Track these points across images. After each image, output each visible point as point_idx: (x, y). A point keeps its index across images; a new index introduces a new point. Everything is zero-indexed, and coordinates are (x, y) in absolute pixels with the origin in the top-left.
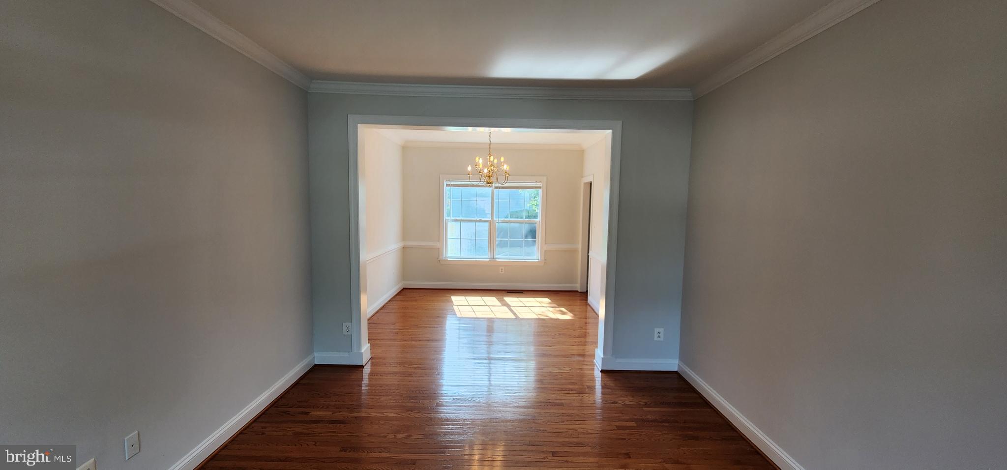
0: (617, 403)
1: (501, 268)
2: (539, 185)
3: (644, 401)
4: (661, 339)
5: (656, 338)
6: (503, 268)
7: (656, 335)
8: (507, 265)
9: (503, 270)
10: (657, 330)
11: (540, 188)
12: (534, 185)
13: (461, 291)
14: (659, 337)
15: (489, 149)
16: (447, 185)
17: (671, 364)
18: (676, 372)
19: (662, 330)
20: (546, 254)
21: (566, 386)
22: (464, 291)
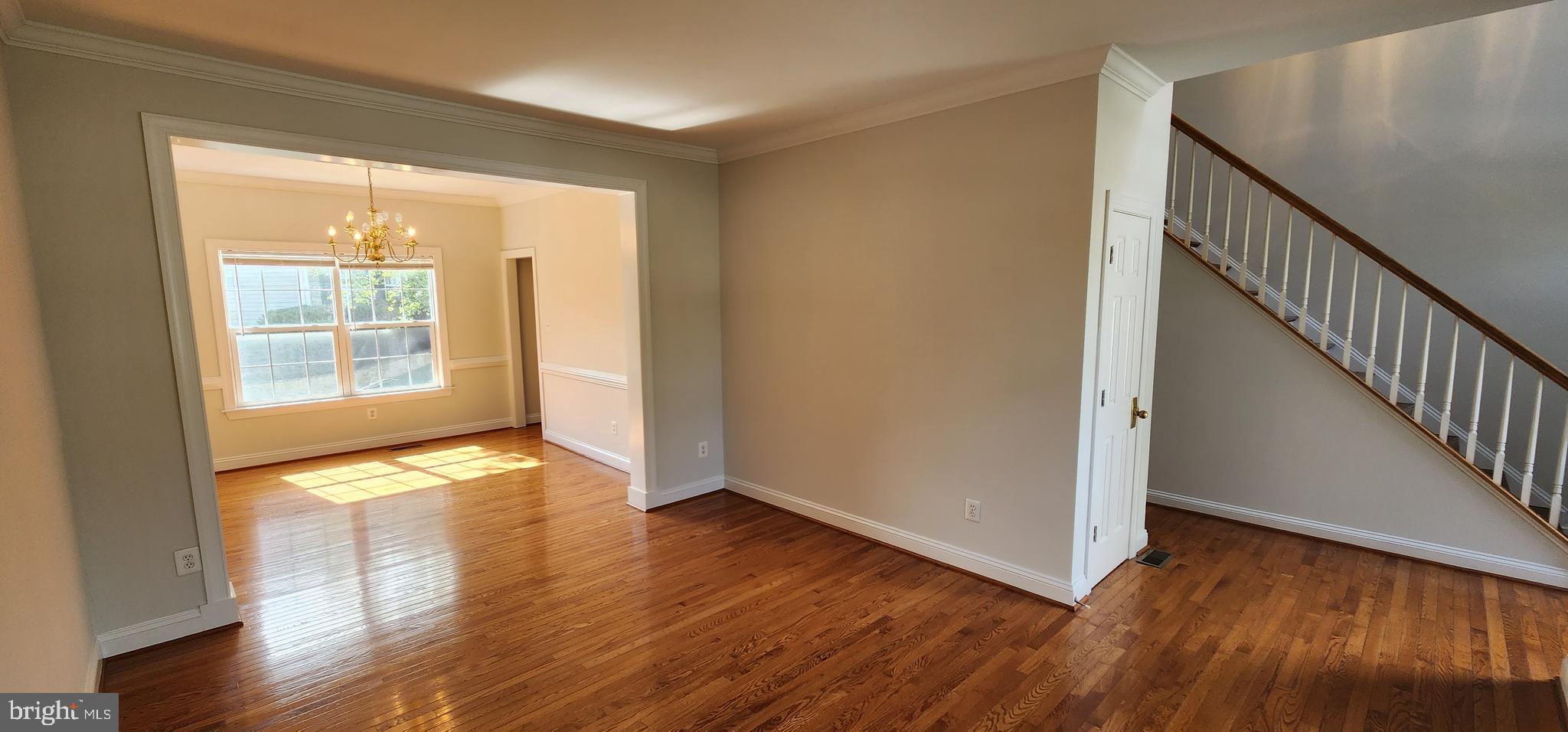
0: (695, 536)
1: (369, 410)
2: (430, 263)
3: (719, 525)
4: (706, 454)
5: (701, 455)
6: (374, 409)
7: (701, 450)
8: (384, 404)
9: (375, 414)
10: (701, 444)
11: (430, 266)
12: (420, 263)
13: (290, 465)
14: (703, 452)
15: (372, 200)
16: (227, 261)
17: (716, 482)
18: (724, 490)
19: (705, 443)
20: (453, 375)
21: (624, 539)
22: (299, 463)
